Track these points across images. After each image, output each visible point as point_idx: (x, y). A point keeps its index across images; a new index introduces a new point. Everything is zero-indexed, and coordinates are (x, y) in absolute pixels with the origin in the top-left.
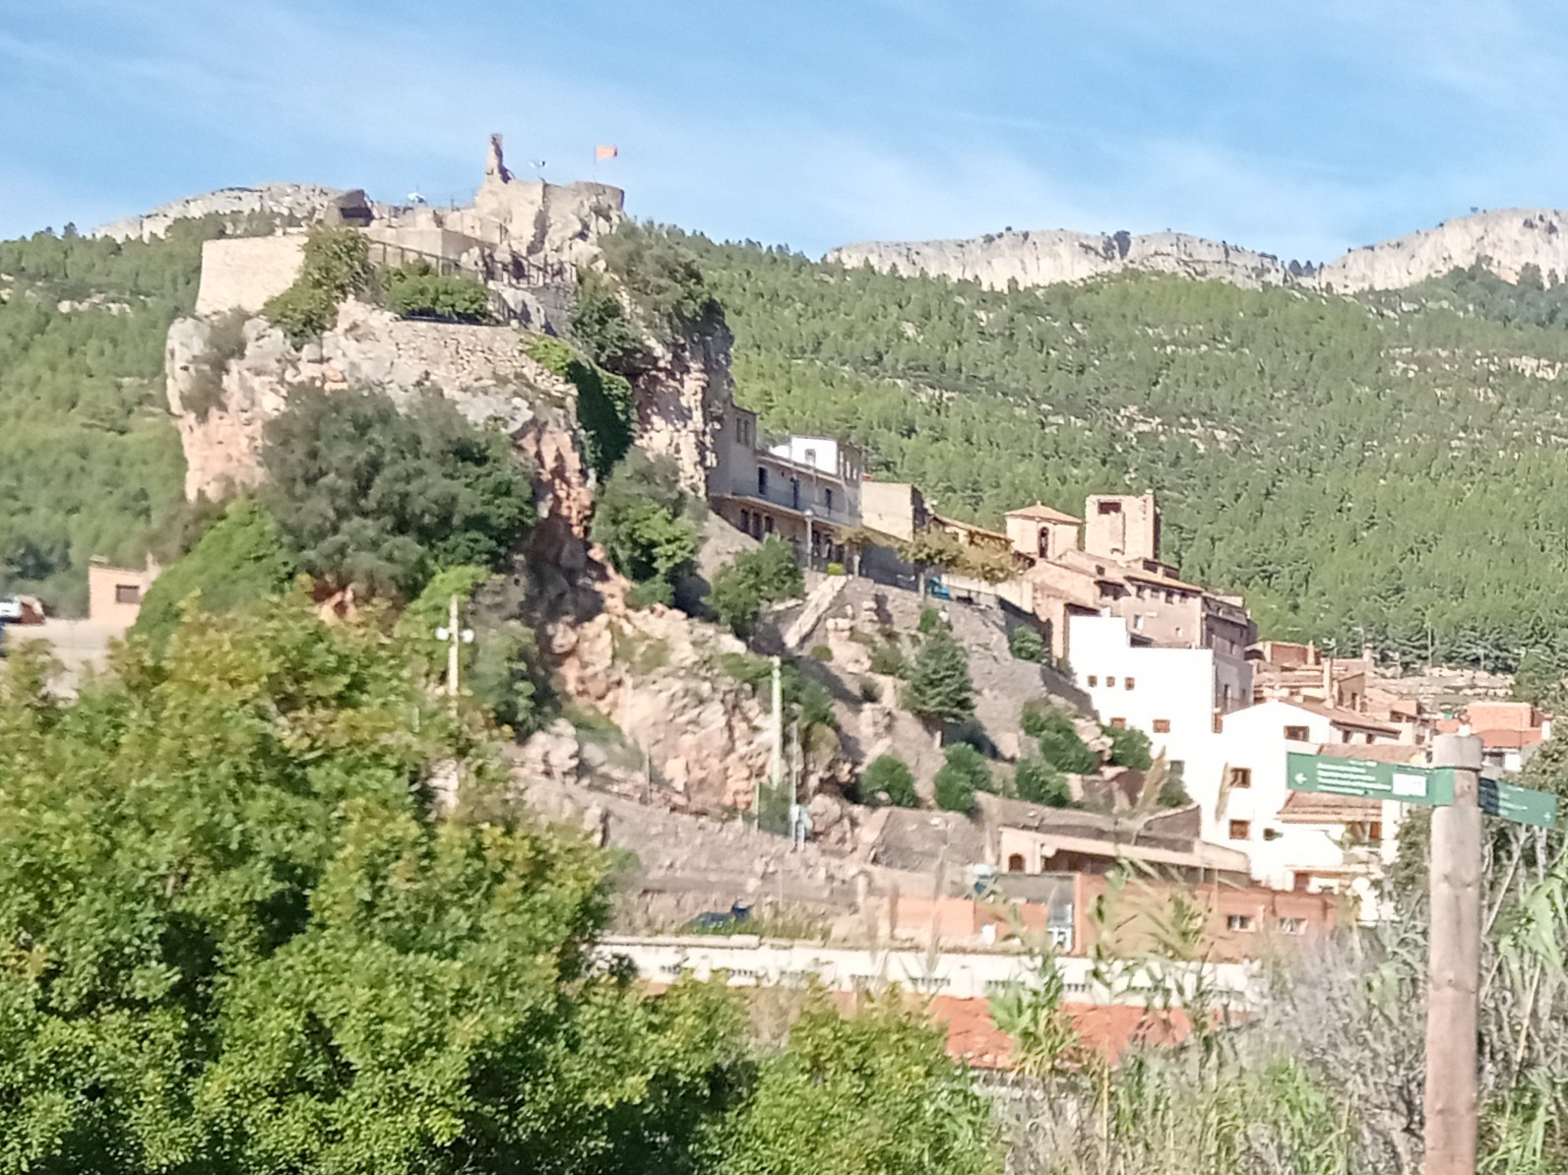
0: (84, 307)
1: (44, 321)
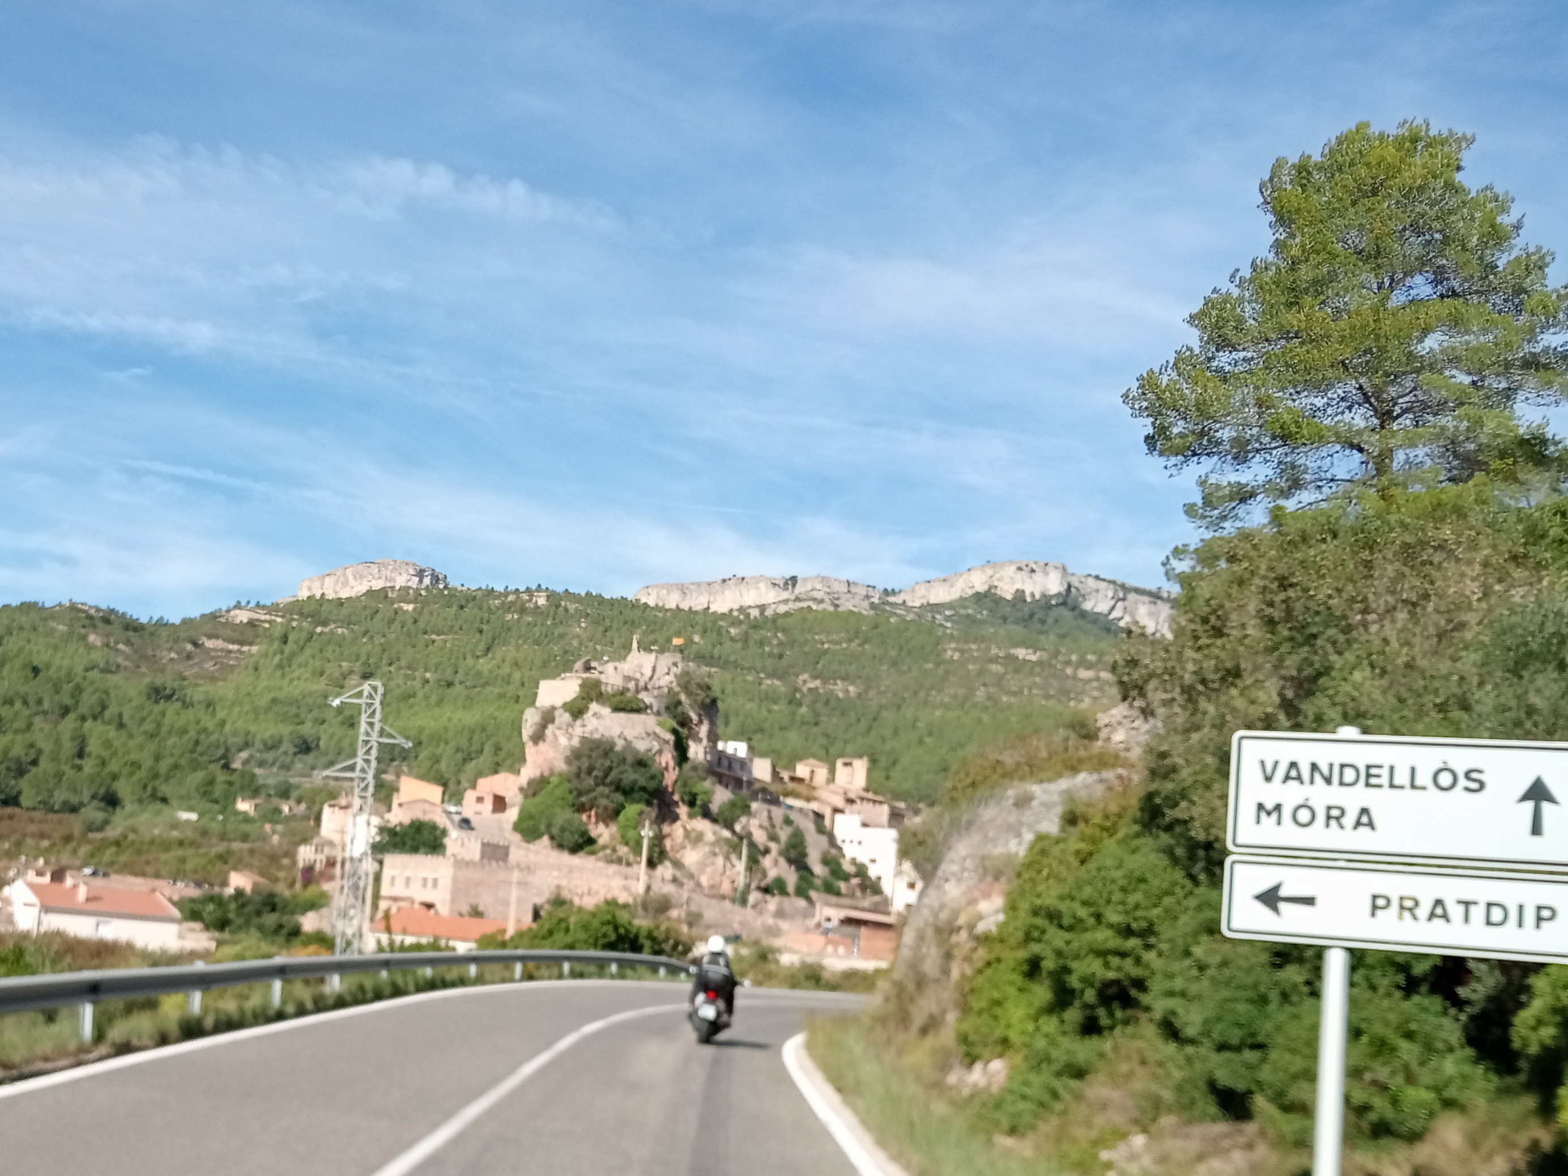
0: (327, 630)
1: (310, 637)
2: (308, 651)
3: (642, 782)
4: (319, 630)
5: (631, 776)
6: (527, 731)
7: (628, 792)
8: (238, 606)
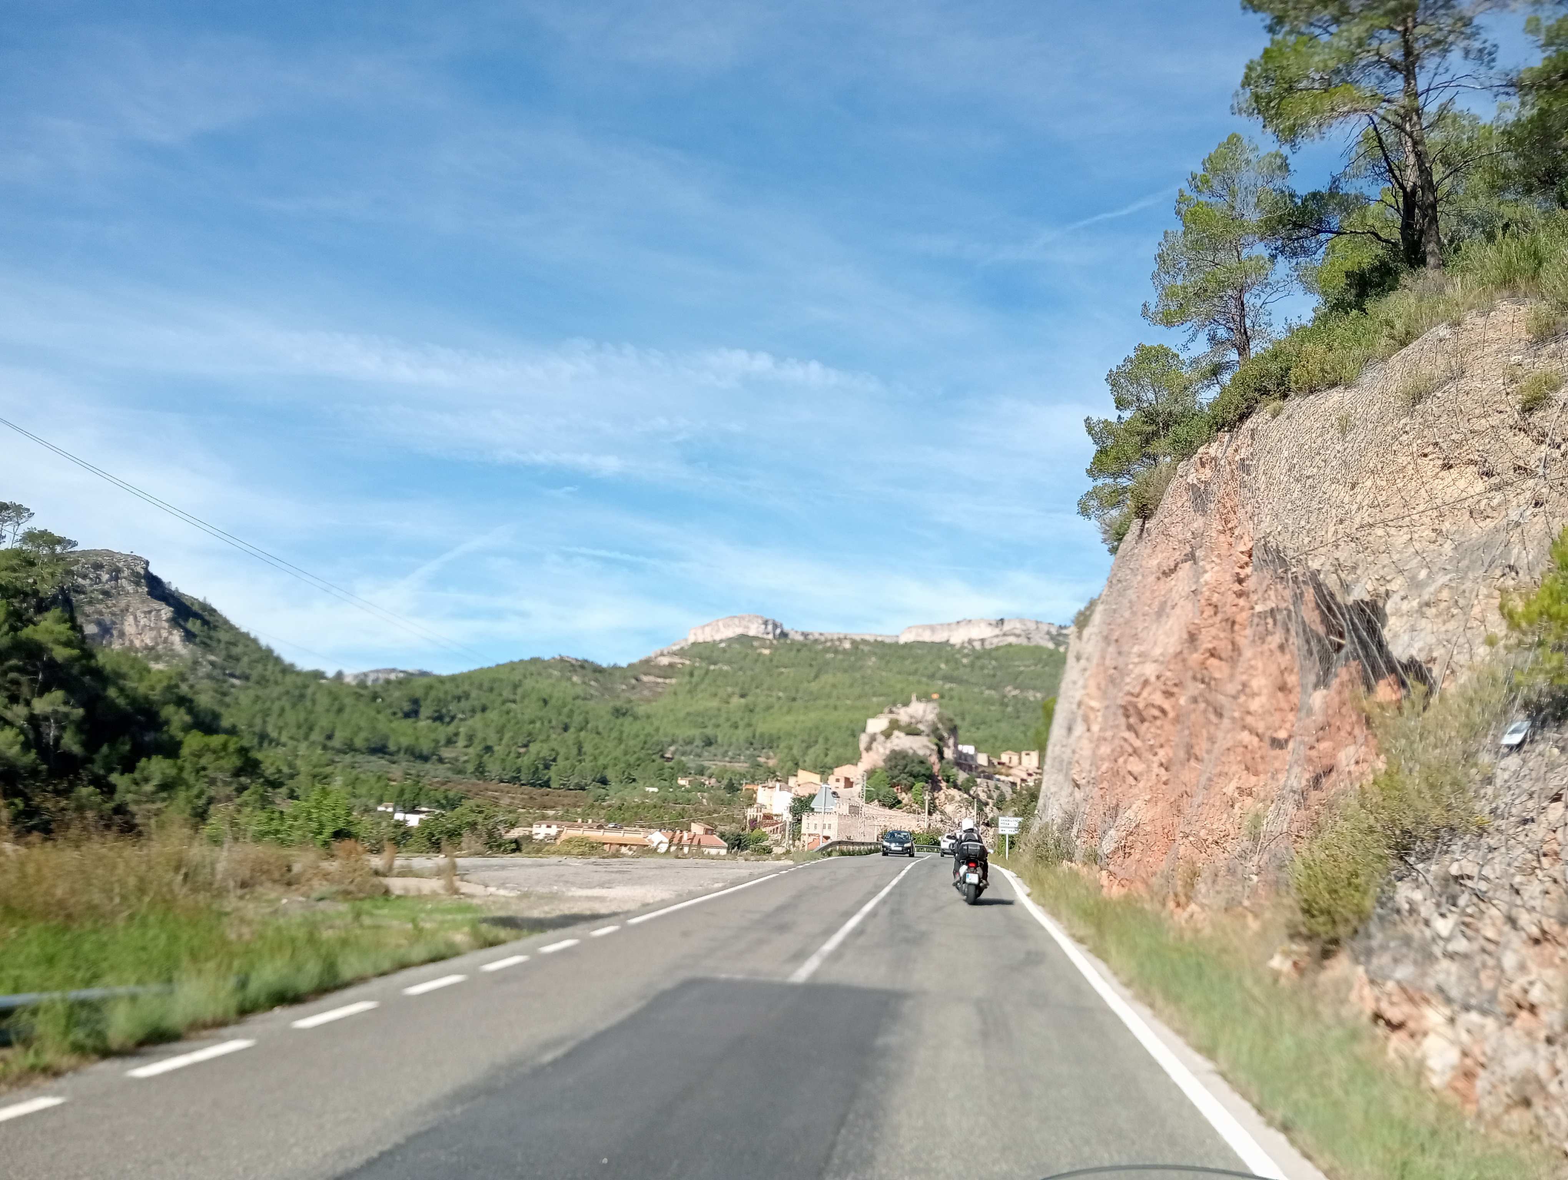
2: (707, 681)
3: (923, 771)
4: (712, 667)
5: (918, 769)
6: (862, 745)
7: (916, 776)
8: (662, 655)
